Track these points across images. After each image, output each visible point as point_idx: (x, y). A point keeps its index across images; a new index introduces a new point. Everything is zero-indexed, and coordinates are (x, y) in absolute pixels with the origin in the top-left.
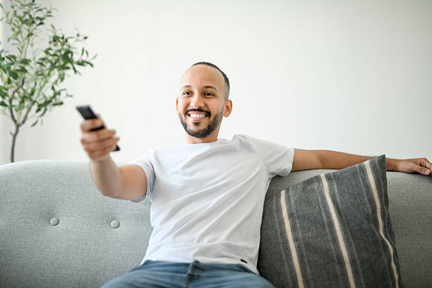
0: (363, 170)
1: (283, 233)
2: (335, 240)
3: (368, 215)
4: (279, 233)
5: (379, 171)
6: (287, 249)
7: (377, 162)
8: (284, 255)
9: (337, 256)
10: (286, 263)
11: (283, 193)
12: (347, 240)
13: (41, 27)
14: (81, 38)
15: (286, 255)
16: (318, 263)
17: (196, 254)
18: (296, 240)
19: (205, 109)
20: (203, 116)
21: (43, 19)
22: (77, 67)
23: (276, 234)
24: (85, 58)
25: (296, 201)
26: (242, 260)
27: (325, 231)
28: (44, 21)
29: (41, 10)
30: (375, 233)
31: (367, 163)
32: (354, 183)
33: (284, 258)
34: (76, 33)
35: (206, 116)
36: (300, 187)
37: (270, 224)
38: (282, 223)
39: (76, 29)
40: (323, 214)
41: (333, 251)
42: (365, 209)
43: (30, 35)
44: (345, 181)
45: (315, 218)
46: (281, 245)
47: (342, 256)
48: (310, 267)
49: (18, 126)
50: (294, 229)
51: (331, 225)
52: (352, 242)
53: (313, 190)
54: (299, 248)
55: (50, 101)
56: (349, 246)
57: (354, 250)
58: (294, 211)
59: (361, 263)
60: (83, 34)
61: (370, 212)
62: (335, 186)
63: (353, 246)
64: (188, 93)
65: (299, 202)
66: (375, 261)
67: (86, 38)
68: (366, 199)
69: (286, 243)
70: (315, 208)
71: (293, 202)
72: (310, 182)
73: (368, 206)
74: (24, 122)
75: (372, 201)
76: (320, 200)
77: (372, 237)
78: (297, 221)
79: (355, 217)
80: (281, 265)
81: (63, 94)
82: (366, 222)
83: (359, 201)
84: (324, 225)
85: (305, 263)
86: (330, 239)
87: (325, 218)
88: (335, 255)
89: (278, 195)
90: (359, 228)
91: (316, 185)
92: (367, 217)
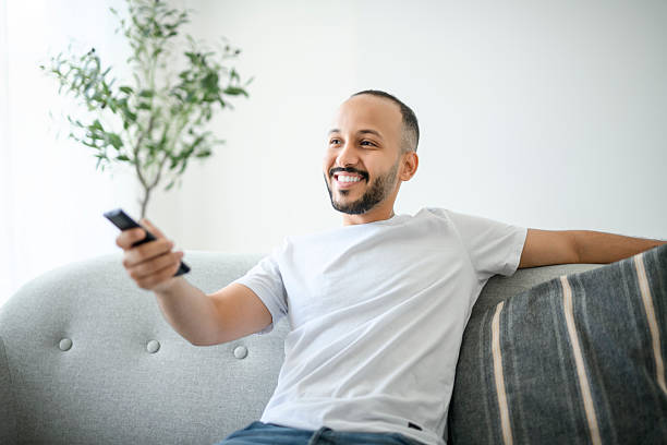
0: (631, 271)
1: (490, 378)
2: (576, 391)
3: (636, 351)
4: (482, 377)
5: (659, 273)
6: (494, 405)
7: (656, 257)
8: (488, 416)
9: (577, 421)
10: (490, 429)
11: (500, 306)
12: (596, 393)
13: (172, 39)
14: (231, 52)
15: (492, 415)
16: (544, 432)
17: (329, 416)
18: (509, 390)
19: (360, 168)
20: (356, 179)
21: (175, 26)
22: (226, 98)
23: (479, 379)
24: (234, 84)
25: (515, 323)
26: (411, 425)
27: (560, 375)
28: (177, 30)
29: (169, 14)
30: (647, 384)
31: (638, 259)
32: (613, 293)
33: (488, 421)
34: (224, 45)
35: (362, 179)
36: (526, 298)
37: (470, 359)
38: (489, 360)
39: (224, 39)
40: (559, 346)
41: (571, 412)
42: (631, 340)
43: (157, 52)
44: (600, 289)
45: (544, 353)
46: (485, 399)
47: (587, 422)
48: (531, 438)
49: (148, 190)
50: (508, 371)
51: (571, 365)
52: (605, 397)
53: (546, 304)
54: (513, 404)
55: (191, 151)
56: (598, 405)
57: (608, 411)
58: (511, 340)
59: (619, 434)
60: (234, 47)
61: (640, 344)
62: (584, 298)
63: (607, 405)
64: (337, 141)
65: (519, 326)
66: (646, 432)
67: (237, 52)
68: (634, 322)
69: (492, 395)
70: (547, 335)
71: (510, 324)
72: (543, 289)
73: (637, 334)
74: (156, 183)
75: (643, 326)
76: (556, 322)
77: (642, 389)
78: (516, 358)
79: (613, 353)
80: (482, 432)
81: (209, 140)
82: (632, 363)
83: (622, 324)
84: (558, 365)
85: (522, 430)
86: (567, 390)
87: (561, 353)
88: (573, 419)
89: (492, 311)
90: (619, 373)
91: (552, 295)
92: (634, 354)
